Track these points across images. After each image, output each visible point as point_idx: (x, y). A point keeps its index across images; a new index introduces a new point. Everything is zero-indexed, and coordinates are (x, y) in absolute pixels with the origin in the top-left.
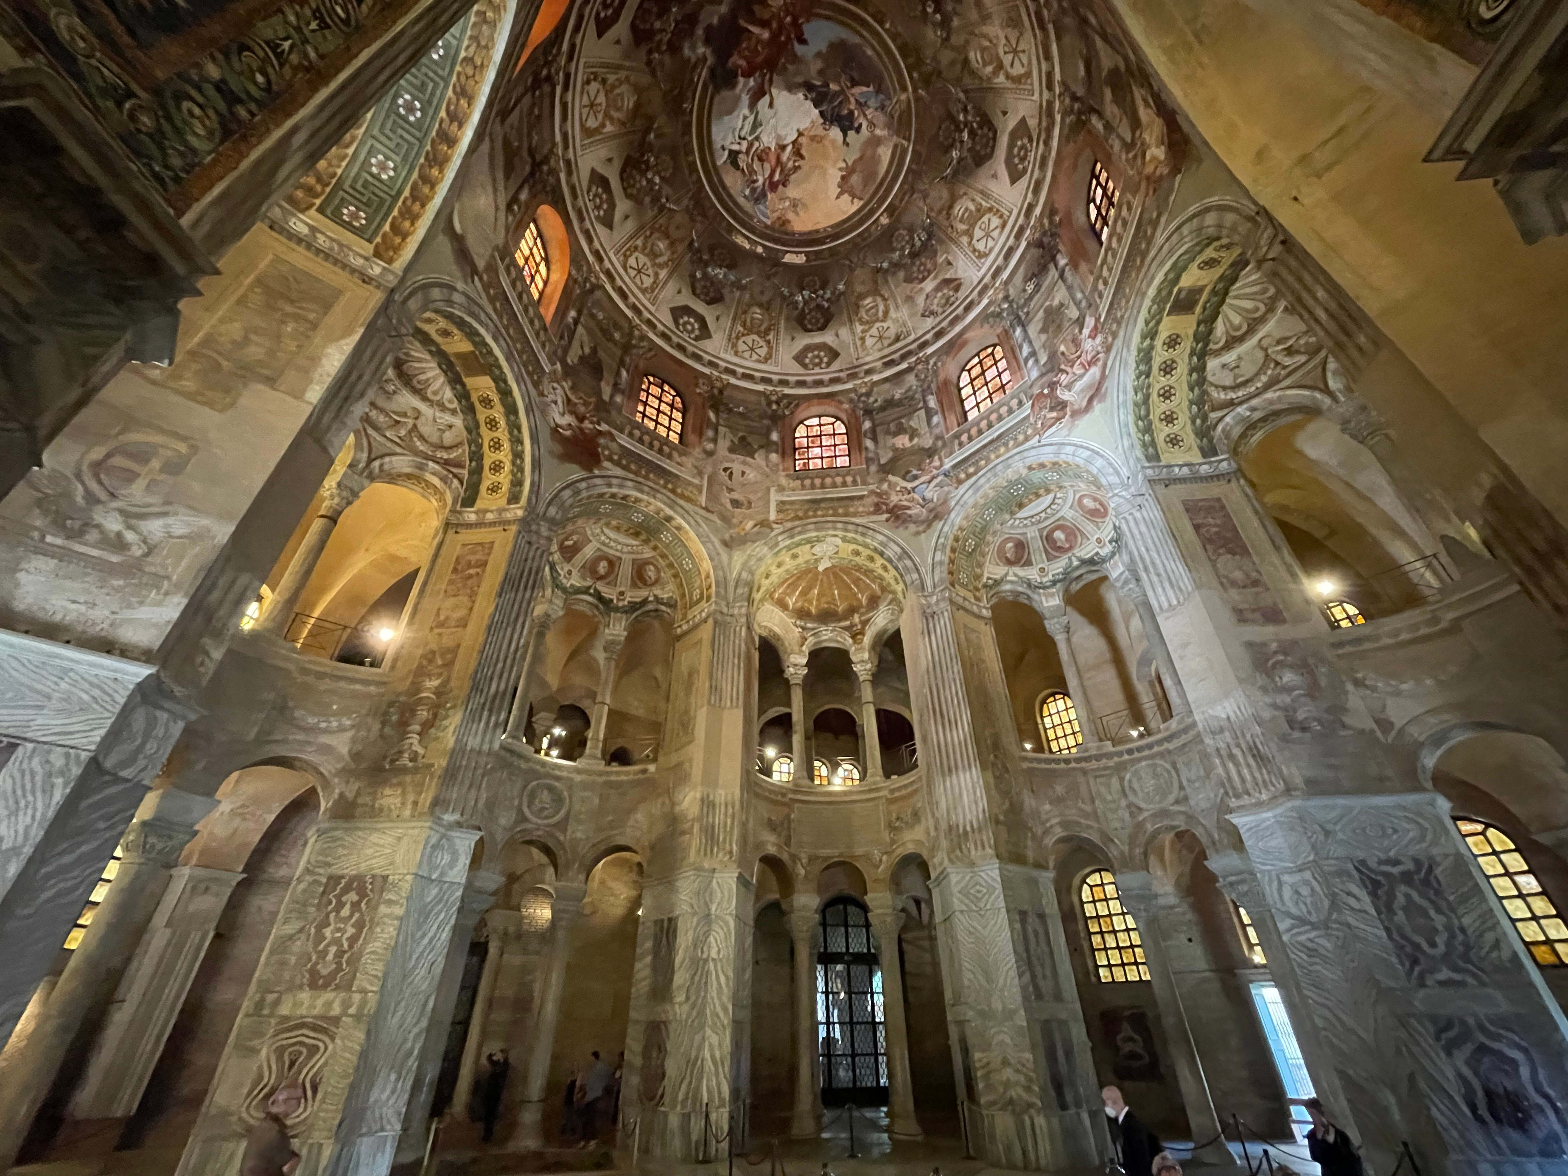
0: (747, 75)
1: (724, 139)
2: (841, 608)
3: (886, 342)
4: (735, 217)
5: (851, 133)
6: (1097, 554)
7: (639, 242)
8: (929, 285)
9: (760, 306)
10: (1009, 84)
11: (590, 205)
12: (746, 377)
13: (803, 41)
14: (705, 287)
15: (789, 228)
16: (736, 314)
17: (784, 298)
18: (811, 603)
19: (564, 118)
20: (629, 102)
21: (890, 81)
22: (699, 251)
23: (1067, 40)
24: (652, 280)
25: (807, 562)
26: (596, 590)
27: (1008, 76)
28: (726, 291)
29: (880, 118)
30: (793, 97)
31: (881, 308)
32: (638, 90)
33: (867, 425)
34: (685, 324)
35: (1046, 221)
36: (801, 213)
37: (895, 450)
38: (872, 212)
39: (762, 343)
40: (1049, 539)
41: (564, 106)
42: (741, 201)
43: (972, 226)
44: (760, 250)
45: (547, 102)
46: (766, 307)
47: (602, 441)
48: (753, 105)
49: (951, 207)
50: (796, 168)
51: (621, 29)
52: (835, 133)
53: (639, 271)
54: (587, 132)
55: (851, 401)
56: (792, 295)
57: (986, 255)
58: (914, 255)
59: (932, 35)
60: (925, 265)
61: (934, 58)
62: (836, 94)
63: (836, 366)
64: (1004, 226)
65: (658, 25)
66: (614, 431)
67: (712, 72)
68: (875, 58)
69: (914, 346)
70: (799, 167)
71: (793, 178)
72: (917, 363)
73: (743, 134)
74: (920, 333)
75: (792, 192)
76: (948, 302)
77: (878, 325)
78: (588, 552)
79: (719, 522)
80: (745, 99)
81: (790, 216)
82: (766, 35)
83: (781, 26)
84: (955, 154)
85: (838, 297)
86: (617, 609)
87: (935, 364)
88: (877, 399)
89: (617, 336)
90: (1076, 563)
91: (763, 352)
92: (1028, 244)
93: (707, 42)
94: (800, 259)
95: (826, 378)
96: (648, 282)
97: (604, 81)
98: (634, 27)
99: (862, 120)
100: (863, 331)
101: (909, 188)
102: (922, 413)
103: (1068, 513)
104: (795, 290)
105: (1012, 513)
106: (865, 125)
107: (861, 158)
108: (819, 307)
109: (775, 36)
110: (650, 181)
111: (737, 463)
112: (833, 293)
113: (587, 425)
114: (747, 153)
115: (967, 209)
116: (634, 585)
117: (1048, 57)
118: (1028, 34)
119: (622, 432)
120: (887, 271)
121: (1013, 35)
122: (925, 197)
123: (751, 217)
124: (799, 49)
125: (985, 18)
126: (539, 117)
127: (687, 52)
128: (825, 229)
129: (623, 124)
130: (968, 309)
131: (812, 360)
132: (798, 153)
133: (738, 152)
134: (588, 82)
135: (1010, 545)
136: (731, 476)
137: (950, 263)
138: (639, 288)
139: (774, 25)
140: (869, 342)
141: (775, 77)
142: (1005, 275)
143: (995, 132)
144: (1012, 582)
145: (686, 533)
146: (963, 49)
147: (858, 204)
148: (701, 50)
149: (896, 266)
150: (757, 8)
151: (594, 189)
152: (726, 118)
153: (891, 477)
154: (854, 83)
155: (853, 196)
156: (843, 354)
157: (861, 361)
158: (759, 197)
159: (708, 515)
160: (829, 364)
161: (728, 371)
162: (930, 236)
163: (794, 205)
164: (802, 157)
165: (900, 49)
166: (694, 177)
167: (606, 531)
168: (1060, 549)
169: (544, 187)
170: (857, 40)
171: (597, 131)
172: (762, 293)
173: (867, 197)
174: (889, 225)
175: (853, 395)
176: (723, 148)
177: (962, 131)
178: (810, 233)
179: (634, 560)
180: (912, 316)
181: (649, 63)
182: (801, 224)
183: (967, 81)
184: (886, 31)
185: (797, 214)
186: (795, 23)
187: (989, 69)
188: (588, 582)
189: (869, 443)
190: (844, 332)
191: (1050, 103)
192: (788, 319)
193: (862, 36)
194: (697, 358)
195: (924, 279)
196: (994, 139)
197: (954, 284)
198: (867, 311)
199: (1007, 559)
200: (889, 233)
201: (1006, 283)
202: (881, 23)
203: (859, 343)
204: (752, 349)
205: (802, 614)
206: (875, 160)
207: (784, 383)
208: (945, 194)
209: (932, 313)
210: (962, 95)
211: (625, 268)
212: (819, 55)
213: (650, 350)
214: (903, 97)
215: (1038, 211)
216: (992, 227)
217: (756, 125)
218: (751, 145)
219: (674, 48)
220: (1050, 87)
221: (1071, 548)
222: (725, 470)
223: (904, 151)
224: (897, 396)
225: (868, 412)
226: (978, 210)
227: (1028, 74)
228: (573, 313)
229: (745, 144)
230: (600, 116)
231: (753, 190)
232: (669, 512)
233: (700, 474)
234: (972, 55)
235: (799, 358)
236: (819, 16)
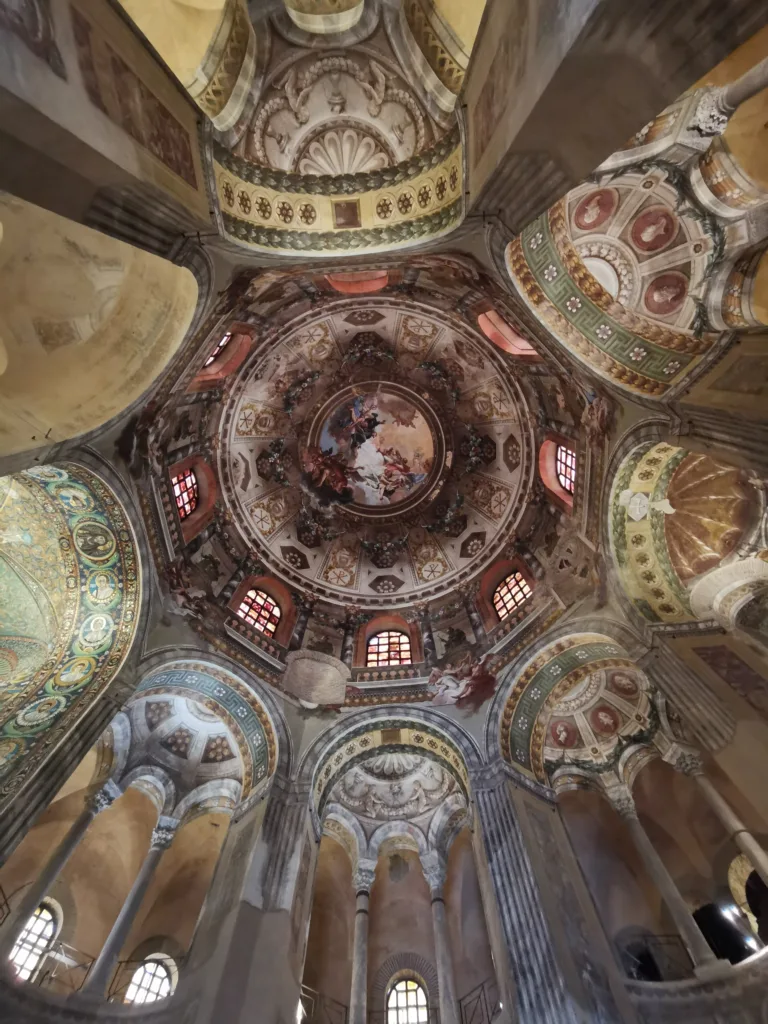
0: (346, 482)
1: (377, 498)
2: (737, 495)
3: (504, 397)
4: (420, 497)
5: (378, 419)
6: (668, 181)
7: (418, 565)
8: (463, 363)
9: (475, 489)
10: (330, 333)
11: (386, 593)
12: (515, 515)
13: (331, 450)
14: (455, 527)
15: (430, 461)
16: (476, 508)
17: (471, 471)
18: (722, 529)
19: (335, 597)
20: (345, 554)
21: (347, 399)
22: (433, 525)
23: (287, 316)
24: (440, 564)
25: (653, 526)
26: (625, 738)
27: (326, 335)
28: (462, 513)
29: (368, 403)
30: (359, 456)
31: (482, 399)
32: (340, 548)
33: (553, 425)
34: (472, 550)
35: (395, 293)
36: (422, 451)
37: (566, 408)
38: (421, 403)
39: (497, 495)
40: (653, 247)
41: (332, 596)
42: (412, 491)
43: (420, 337)
44: (441, 483)
45: (322, 607)
46: (477, 485)
47: (488, 666)
48: (361, 479)
49: (411, 352)
50: (397, 453)
51: (308, 553)
52: (378, 429)
53: (433, 571)
54: (349, 585)
55: (541, 433)
56: (471, 464)
57: (434, 326)
58: (446, 374)
59: (319, 381)
60: (451, 367)
61: (331, 376)
62: (357, 430)
63: (519, 439)
64: (412, 317)
65: (314, 533)
66: (489, 652)
67: (343, 502)
68: (336, 409)
69: (504, 375)
70: (397, 452)
71: (403, 456)
72: (514, 375)
73: (376, 486)
74: (494, 370)
75: (409, 456)
76: (471, 350)
77: (493, 402)
78: (582, 723)
79: (582, 602)
80: (358, 483)
81: (423, 460)
82: (327, 471)
83: (324, 463)
84: (380, 354)
85: (475, 431)
86: (651, 732)
87: (512, 360)
88: (538, 411)
89: (457, 606)
90: (688, 204)
91: (504, 495)
92: (414, 300)
93: (327, 505)
94: (450, 455)
95: (526, 449)
96: (440, 568)
97: (331, 568)
98: (310, 547)
99: (370, 414)
100: (497, 413)
101: (405, 380)
102: (542, 378)
103: (613, 232)
104: (469, 461)
105: (609, 303)
106: (373, 411)
107: (392, 412)
108: (480, 445)
109: (327, 466)
110: (389, 549)
111: (559, 554)
112: (472, 434)
113: (475, 670)
114: (386, 484)
115: (410, 342)
116: (634, 702)
117: (304, 320)
118: (298, 333)
119: (493, 645)
120: (458, 394)
121: (303, 341)
122: (409, 370)
123: (422, 486)
124: (335, 453)
125: (301, 356)
126: (326, 615)
127: (330, 517)
128: (433, 436)
129: (355, 559)
130: (472, 336)
131: (514, 458)
132: (389, 452)
133: (385, 491)
134: (327, 577)
135: (656, 297)
136: (566, 562)
137: (446, 350)
138: (442, 575)
139: (322, 467)
140: (504, 410)
141: (348, 466)
142: (441, 312)
143: (359, 334)
144: (708, 290)
145: (576, 639)
146: (322, 363)
147: (418, 414)
148: (330, 508)
149: (453, 385)
150: (314, 477)
151: (379, 587)
152: (367, 496)
153: (583, 420)
154: (351, 419)
155: (413, 417)
156: (512, 432)
157: (516, 419)
158: (411, 478)
159: (575, 607)
160: (518, 445)
161: (508, 528)
162: (434, 365)
163: (418, 456)
164: (391, 450)
165: (330, 396)
166: (394, 520)
167: (565, 698)
168: (669, 230)
169: (360, 623)
170: (328, 421)
171: (352, 580)
172: (467, 486)
173: (413, 408)
174: (429, 392)
175: (538, 430)
176: (382, 499)
177: (366, 353)
178: (435, 447)
179: (606, 688)
180: (485, 377)
181: (330, 539)
182: (428, 452)
183: (337, 356)
184: (322, 405)
185: (423, 454)
186: (322, 456)
187: (327, 346)
188: (615, 741)
189: (564, 430)
190: (498, 428)
191: (328, 310)
192: (486, 470)
193: (326, 419)
194: (494, 549)
195: (461, 368)
196: (363, 333)
197: (458, 345)
198: (484, 409)
199: (674, 299)
200: (432, 392)
201: (445, 311)
202: (318, 409)
203: (505, 418)
204: (500, 503)
205: (732, 545)
206: (392, 403)
207: (526, 483)
208: (404, 357)
209: (480, 360)
210: (346, 357)
211: (427, 581)
212: (337, 441)
213: (476, 584)
214: (354, 390)
215: (393, 299)
216: (415, 324)
217: (372, 478)
218: (382, 482)
219: (326, 524)
220: (319, 313)
221: (667, 215)
222: (561, 567)
223: (384, 386)
224: (536, 395)
225: (547, 421)
226: (408, 335)
227: (320, 325)
228: (426, 634)
229: (382, 485)
230: (346, 573)
231: (407, 482)
232: (552, 645)
233: (547, 594)
234: (323, 357)
235: (512, 467)
236: (318, 443)
